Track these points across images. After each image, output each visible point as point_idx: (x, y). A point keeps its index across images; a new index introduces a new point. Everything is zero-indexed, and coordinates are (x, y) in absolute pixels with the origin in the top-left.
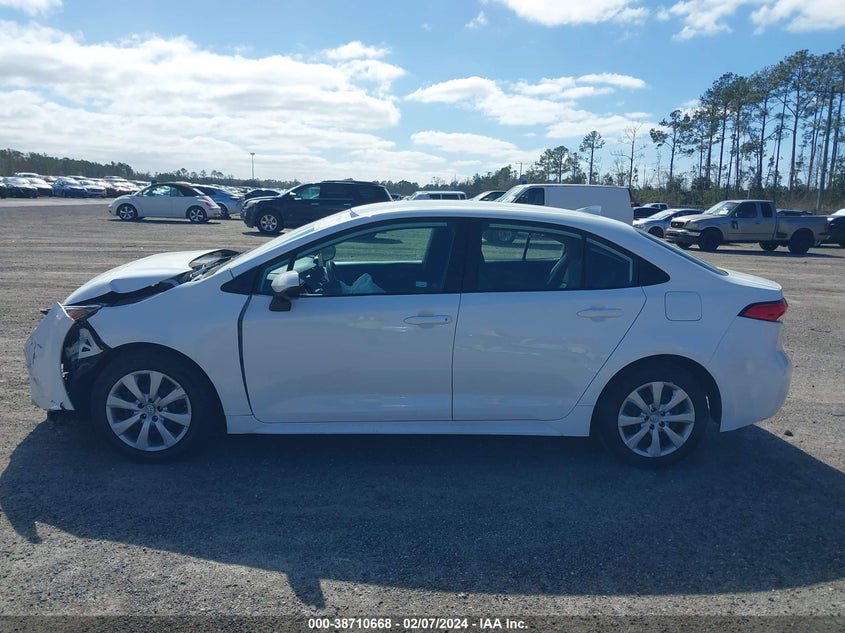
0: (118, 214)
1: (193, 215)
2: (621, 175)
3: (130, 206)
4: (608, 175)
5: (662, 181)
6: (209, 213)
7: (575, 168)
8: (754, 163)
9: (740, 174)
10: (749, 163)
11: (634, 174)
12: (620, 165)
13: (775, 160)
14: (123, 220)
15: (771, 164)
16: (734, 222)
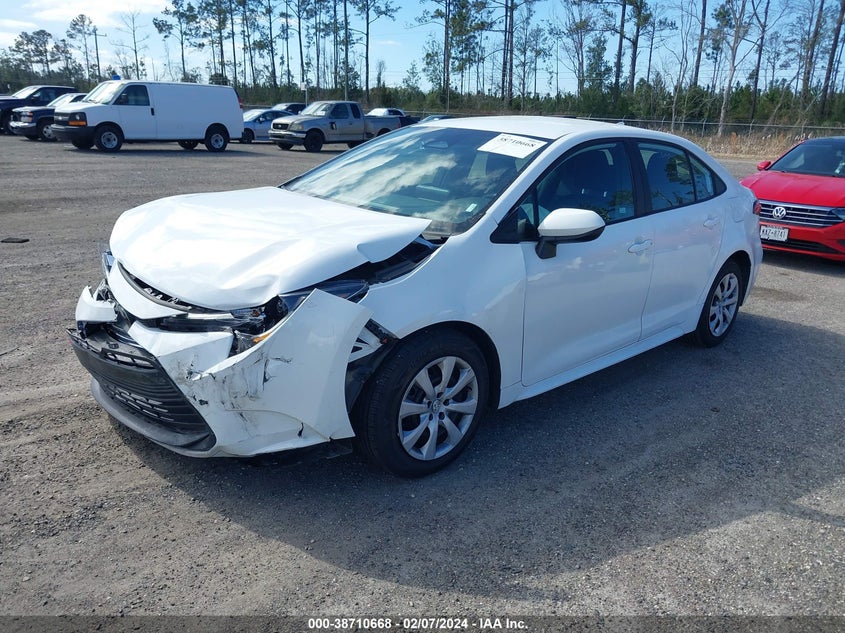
2: (125, 68)
4: (110, 69)
5: (175, 77)
7: (67, 58)
8: (267, 61)
9: (256, 73)
10: (262, 60)
11: (141, 68)
12: (122, 56)
13: (285, 59)
15: (282, 63)
16: (332, 123)
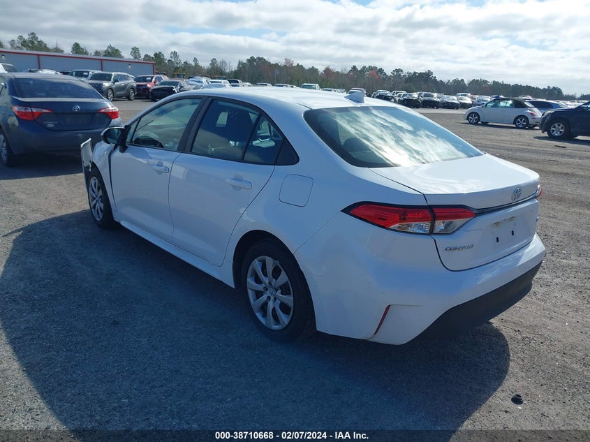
0: (468, 119)
1: (519, 122)
3: (476, 114)
6: (531, 121)
14: (470, 123)
